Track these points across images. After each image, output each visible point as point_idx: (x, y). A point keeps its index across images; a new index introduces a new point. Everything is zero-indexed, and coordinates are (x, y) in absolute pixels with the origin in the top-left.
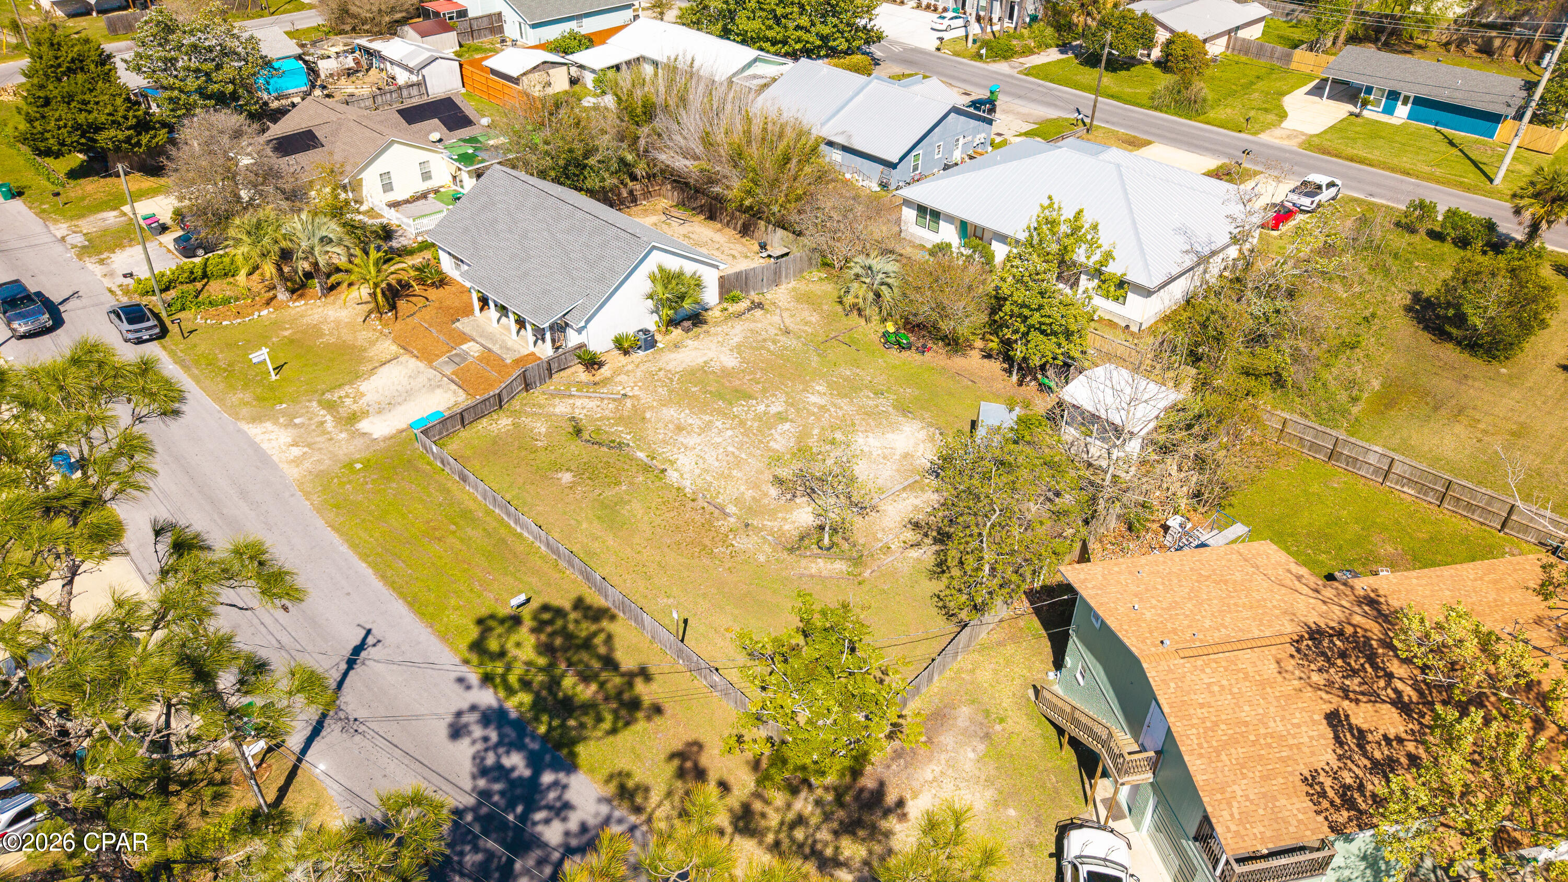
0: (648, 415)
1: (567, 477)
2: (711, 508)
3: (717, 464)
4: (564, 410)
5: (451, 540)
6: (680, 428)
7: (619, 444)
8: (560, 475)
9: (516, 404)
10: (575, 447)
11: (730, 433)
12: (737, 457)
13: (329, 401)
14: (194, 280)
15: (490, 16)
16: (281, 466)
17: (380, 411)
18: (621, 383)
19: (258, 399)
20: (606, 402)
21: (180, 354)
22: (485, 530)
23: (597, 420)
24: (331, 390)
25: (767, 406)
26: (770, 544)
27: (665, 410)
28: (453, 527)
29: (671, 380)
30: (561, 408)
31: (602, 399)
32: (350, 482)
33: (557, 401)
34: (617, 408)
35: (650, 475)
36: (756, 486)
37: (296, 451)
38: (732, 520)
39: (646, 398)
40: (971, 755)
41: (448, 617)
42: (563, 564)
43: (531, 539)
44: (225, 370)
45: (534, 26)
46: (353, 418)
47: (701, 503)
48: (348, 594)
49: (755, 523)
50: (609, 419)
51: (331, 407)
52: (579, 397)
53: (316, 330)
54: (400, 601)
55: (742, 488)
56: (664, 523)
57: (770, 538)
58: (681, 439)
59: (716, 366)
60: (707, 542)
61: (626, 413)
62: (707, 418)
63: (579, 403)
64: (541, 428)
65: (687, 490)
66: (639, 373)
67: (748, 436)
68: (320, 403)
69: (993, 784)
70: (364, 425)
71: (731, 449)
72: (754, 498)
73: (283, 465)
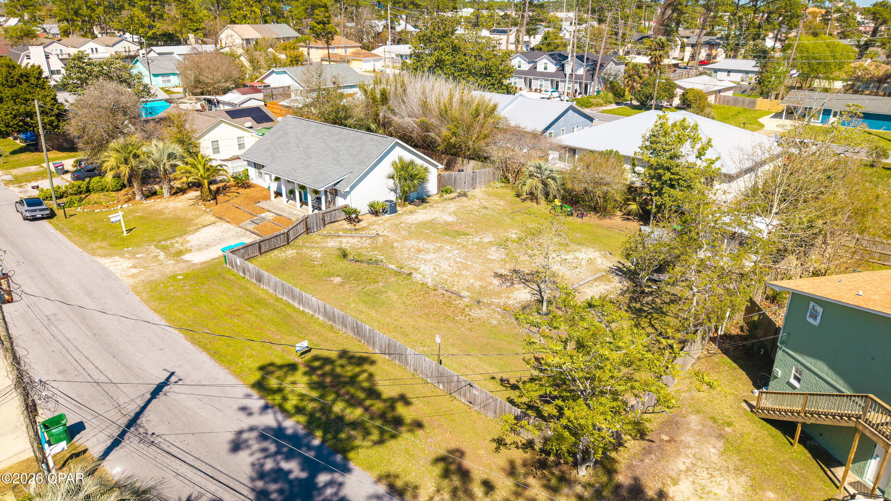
0: (395, 245)
1: (338, 280)
2: (449, 294)
3: (450, 268)
4: (334, 244)
5: (248, 316)
6: (419, 251)
7: (376, 261)
8: (332, 279)
9: (299, 241)
10: (344, 264)
11: (456, 252)
12: (464, 264)
13: (163, 246)
14: (80, 193)
15: (283, 87)
16: (121, 278)
17: (200, 250)
18: (374, 229)
19: (111, 245)
20: (364, 239)
21: (61, 225)
22: (274, 309)
23: (359, 249)
24: (166, 240)
25: (480, 238)
26: (499, 313)
27: (407, 242)
28: (249, 309)
29: (410, 228)
30: (332, 243)
31: (362, 237)
32: (172, 286)
33: (329, 239)
34: (373, 242)
35: (401, 277)
36: (482, 279)
37: (134, 271)
38: (467, 300)
39: (392, 236)
40: (713, 450)
41: (243, 362)
42: (338, 326)
43: (311, 313)
44: (91, 232)
46: (180, 253)
47: (440, 291)
48: (162, 349)
49: (485, 301)
50: (367, 248)
51: (164, 248)
52: (345, 237)
53: (161, 212)
54: (204, 353)
55: (472, 281)
56: (414, 303)
57: (498, 309)
58: (421, 256)
59: (441, 221)
60: (449, 313)
61: (379, 245)
62: (439, 245)
63: (344, 240)
64: (317, 254)
65: (429, 284)
66: (387, 225)
67: (470, 253)
68: (156, 246)
69: (742, 472)
70: (187, 257)
71: (458, 260)
72: (481, 286)
73: (123, 278)
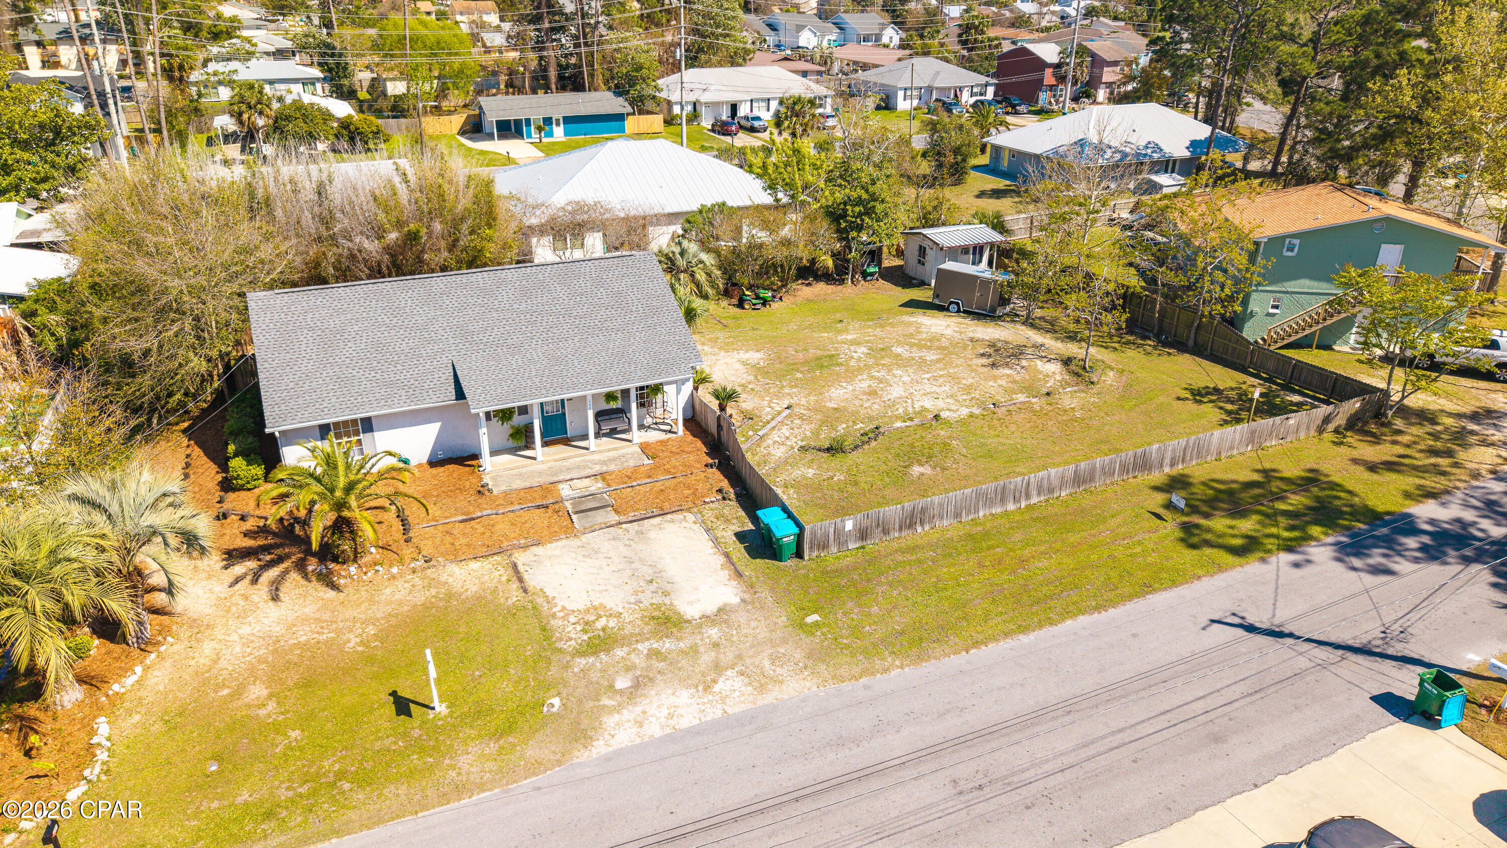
0: (832, 405)
1: (922, 470)
4: (781, 451)
7: (871, 432)
8: (914, 473)
20: (788, 422)
24: (551, 640)
30: (777, 451)
31: (783, 423)
33: (762, 450)
34: (804, 419)
38: (1035, 400)
39: (797, 401)
46: (665, 620)
51: (608, 643)
52: (767, 434)
57: (1068, 389)
58: (890, 397)
61: (818, 417)
62: (863, 377)
63: (776, 438)
64: (806, 471)
65: (976, 412)
70: (694, 610)
73: (768, 699)
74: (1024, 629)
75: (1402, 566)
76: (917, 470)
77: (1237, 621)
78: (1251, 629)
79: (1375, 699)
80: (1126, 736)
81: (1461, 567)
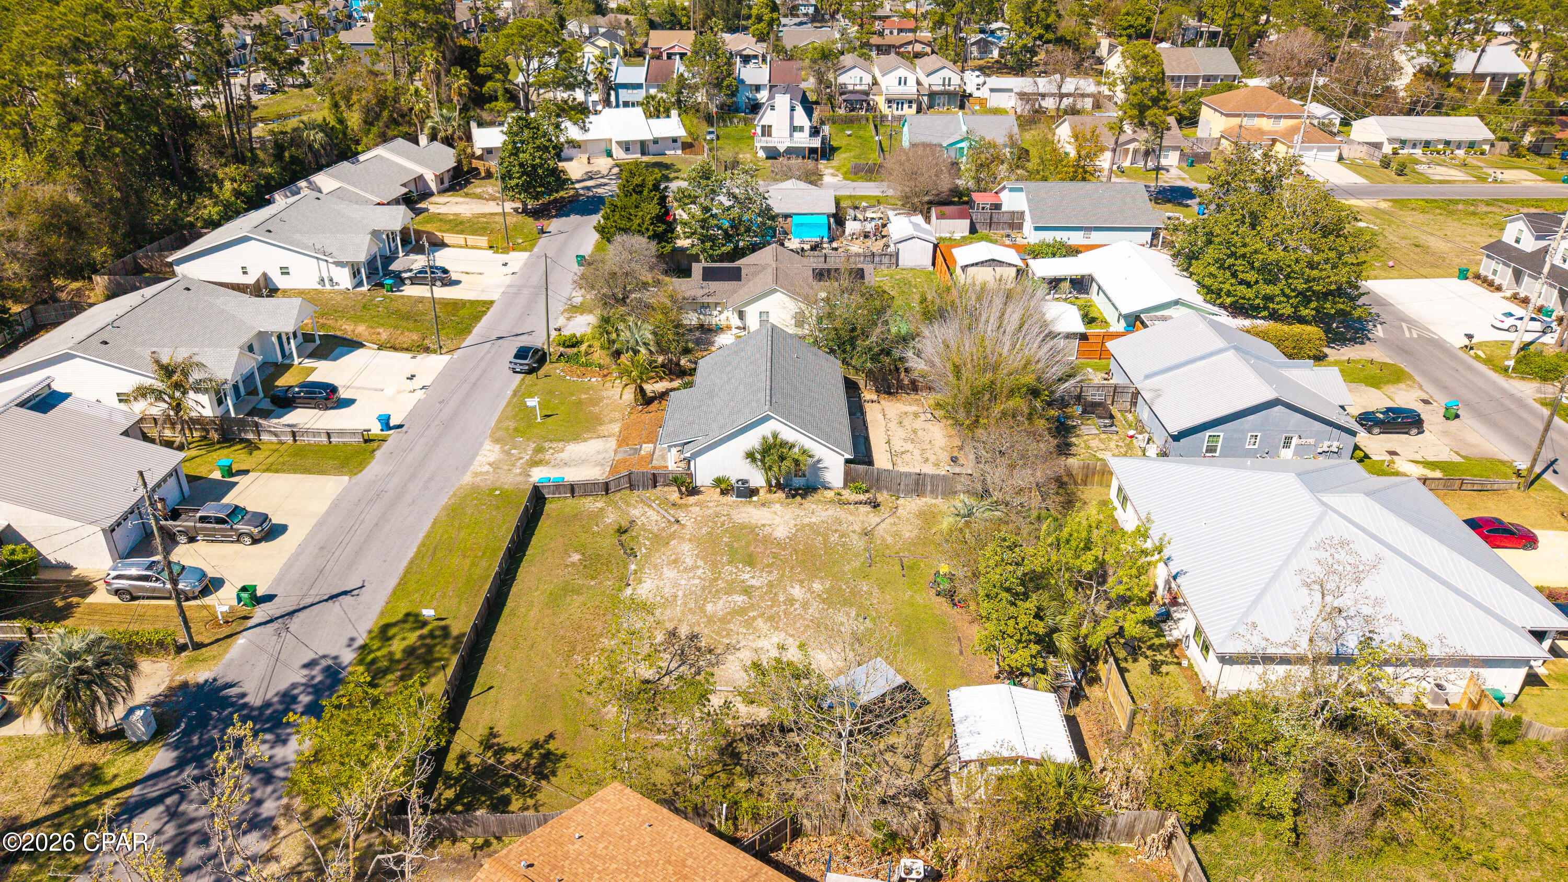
0: (672, 542)
4: (636, 513)
6: (675, 561)
7: (633, 553)
8: (574, 555)
9: (618, 496)
10: (608, 541)
11: (697, 581)
13: (542, 447)
15: (1013, 213)
17: (554, 465)
18: (689, 512)
19: (514, 429)
20: (663, 520)
21: (524, 386)
23: (644, 530)
24: (553, 440)
25: (753, 577)
27: (686, 544)
29: (722, 526)
31: (664, 517)
32: (480, 499)
33: (640, 505)
34: (664, 528)
35: (618, 584)
37: (485, 468)
39: (688, 530)
41: (401, 603)
45: (1037, 229)
46: (539, 462)
48: (386, 560)
50: (650, 533)
51: (538, 451)
52: (654, 509)
54: (397, 581)
58: (665, 569)
59: (766, 531)
61: (663, 534)
62: (701, 563)
63: (649, 513)
64: (610, 518)
66: (711, 510)
67: (704, 590)
68: (537, 446)
70: (536, 470)
73: (469, 474)
74: (428, 536)
75: (299, 676)
76: (576, 557)
77: (355, 592)
78: (345, 593)
79: (275, 596)
80: (352, 532)
81: (268, 697)
